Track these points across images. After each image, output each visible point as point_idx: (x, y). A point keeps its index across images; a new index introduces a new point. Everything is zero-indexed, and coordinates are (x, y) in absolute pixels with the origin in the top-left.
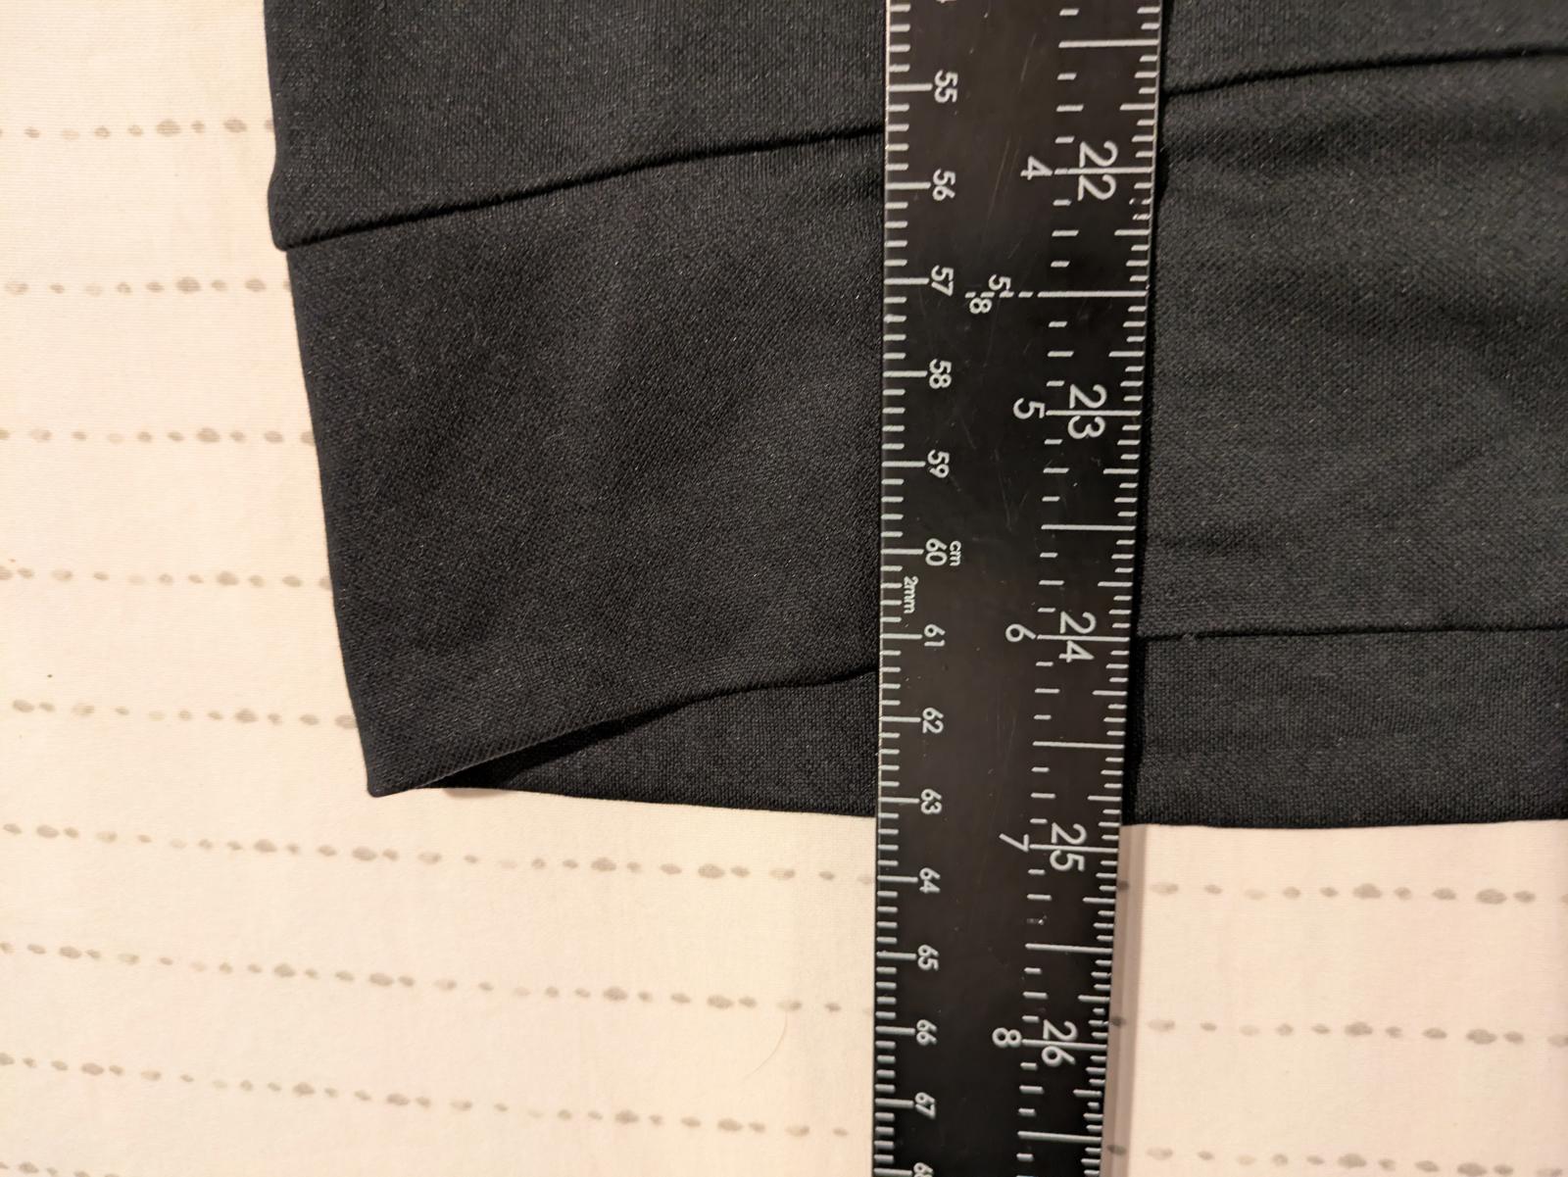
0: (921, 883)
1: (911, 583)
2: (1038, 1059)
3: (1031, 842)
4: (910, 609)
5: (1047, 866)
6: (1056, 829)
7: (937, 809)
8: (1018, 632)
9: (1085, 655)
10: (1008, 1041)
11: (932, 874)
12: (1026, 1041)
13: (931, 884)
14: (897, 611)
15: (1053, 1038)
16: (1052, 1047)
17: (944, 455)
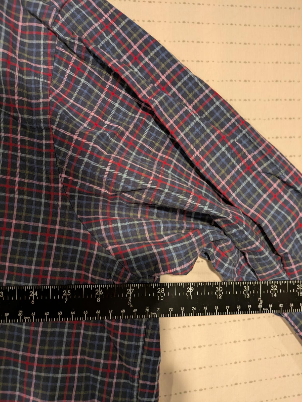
0: (73, 314)
1: (25, 318)
2: (102, 295)
3: (66, 298)
4: (29, 318)
5: (70, 296)
6: (64, 295)
7: (61, 312)
8: (33, 302)
9: (36, 292)
10: (99, 300)
11: (72, 312)
12: (99, 297)
14: (29, 320)
15: (98, 293)
16: (100, 293)
17: (6, 314)
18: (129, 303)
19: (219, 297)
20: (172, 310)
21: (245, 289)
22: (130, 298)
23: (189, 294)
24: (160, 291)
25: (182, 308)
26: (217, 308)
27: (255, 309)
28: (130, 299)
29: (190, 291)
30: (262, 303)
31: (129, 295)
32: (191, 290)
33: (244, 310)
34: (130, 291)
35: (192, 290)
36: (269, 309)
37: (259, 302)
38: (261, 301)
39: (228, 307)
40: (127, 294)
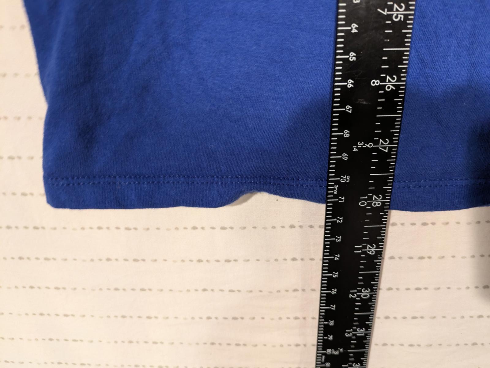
0: (352, 29)
2: (385, 90)
3: (388, 11)
5: (392, 20)
6: (395, 6)
10: (376, 84)
11: (356, 26)
12: (381, 84)
13: (355, 30)
15: (389, 81)
16: (389, 85)
18: (360, 144)
19: (353, 294)
20: (338, 221)
21: (359, 330)
22: (370, 145)
23: (365, 247)
24: (376, 199)
25: (340, 238)
26: (333, 293)
27: (324, 345)
28: (368, 146)
29: (370, 248)
30: (334, 354)
31: (377, 143)
32: (372, 250)
33: (325, 330)
34: (384, 145)
35: (370, 253)
36: (322, 363)
37: (336, 350)
38: (337, 353)
39: (333, 307)
40: (379, 140)
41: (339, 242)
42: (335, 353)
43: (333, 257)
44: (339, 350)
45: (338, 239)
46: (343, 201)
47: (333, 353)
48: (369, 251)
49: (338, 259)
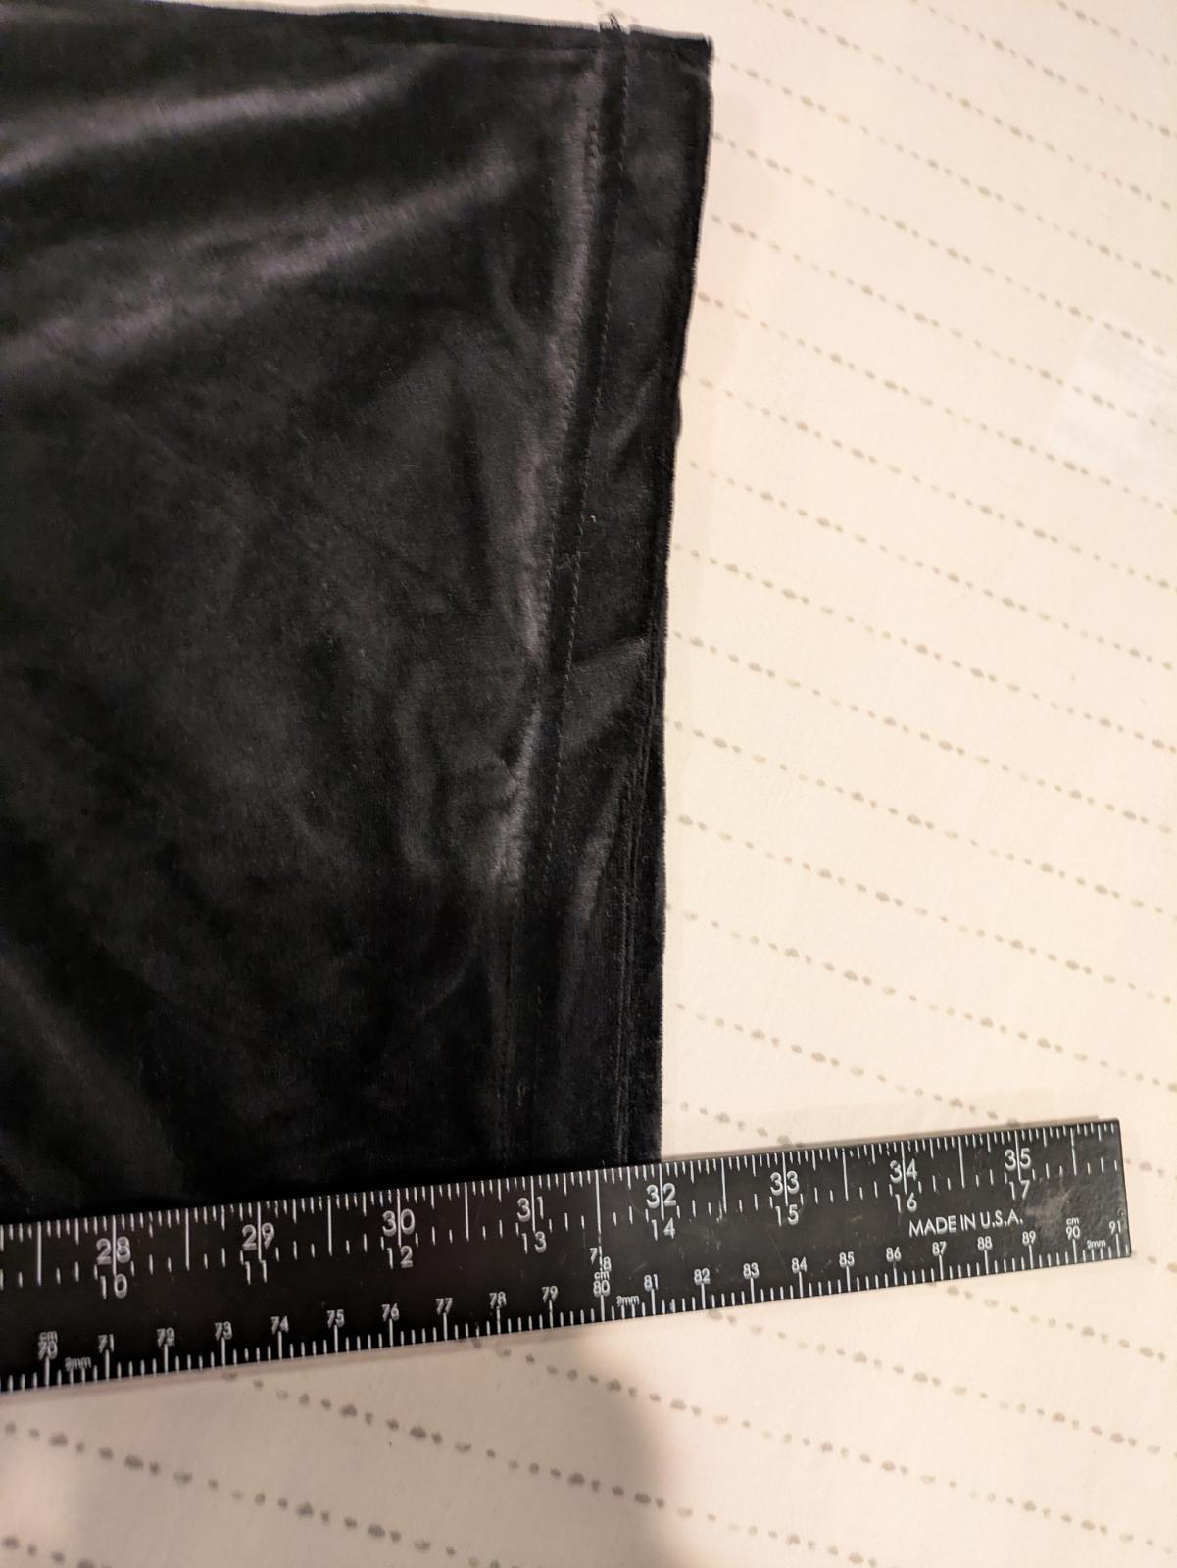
20: (170, 1341)
21: (524, 1213)
24: (111, 1255)
25: (219, 1326)
26: (395, 1312)
27: (578, 1306)
29: (254, 1240)
32: (260, 1234)
33: (524, 1313)
35: (269, 1238)
36: (645, 1297)
37: (596, 1267)
38: (606, 1264)
39: (445, 1303)
41: (232, 1327)
42: (607, 1266)
43: (280, 1334)
44: (598, 1256)
45: (224, 1329)
46: (111, 1337)
47: (606, 1274)
48: (263, 1240)
49: (285, 1319)
